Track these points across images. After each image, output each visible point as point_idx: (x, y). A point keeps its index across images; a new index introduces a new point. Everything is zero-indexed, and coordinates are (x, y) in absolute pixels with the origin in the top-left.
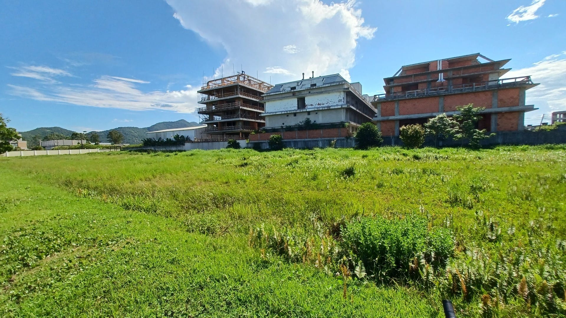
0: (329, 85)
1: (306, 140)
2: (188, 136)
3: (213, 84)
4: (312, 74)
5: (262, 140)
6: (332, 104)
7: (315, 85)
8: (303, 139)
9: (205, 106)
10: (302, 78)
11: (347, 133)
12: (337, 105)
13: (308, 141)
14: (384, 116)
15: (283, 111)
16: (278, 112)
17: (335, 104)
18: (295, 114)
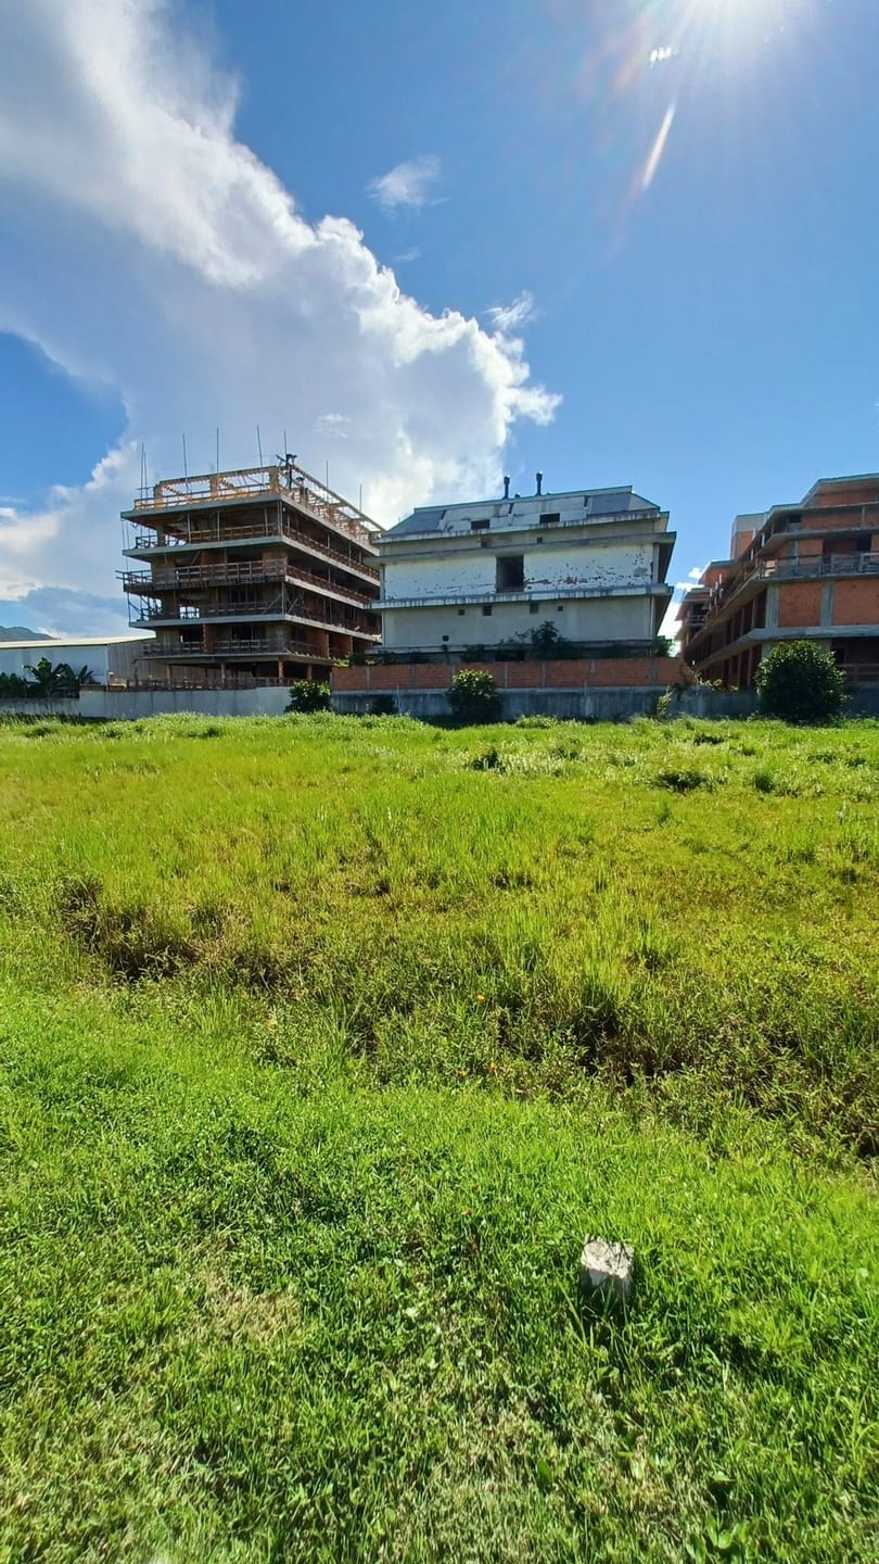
0: (611, 520)
1: (538, 690)
2: (86, 668)
3: (171, 493)
4: (536, 483)
5: (379, 688)
6: (612, 583)
7: (555, 518)
8: (528, 690)
9: (148, 566)
10: (504, 495)
11: (681, 672)
12: (631, 586)
13: (546, 695)
14: (786, 626)
15: (449, 598)
16: (432, 599)
17: (623, 582)
18: (487, 609)
